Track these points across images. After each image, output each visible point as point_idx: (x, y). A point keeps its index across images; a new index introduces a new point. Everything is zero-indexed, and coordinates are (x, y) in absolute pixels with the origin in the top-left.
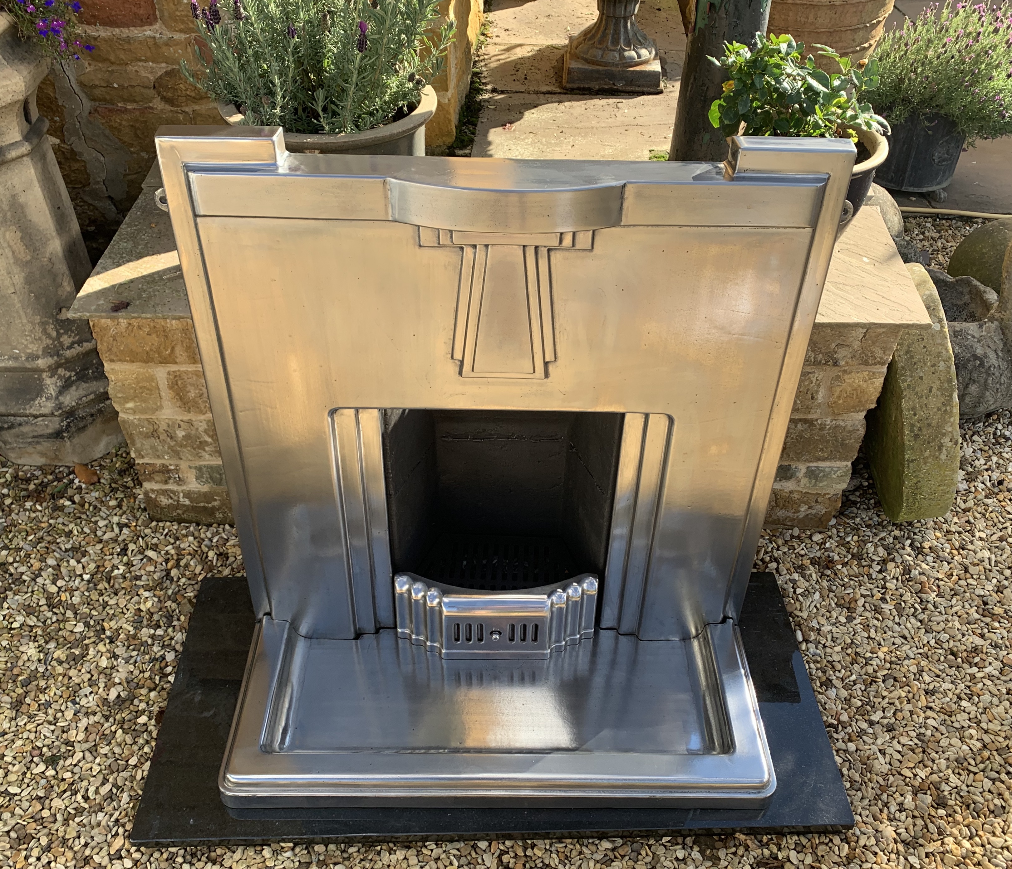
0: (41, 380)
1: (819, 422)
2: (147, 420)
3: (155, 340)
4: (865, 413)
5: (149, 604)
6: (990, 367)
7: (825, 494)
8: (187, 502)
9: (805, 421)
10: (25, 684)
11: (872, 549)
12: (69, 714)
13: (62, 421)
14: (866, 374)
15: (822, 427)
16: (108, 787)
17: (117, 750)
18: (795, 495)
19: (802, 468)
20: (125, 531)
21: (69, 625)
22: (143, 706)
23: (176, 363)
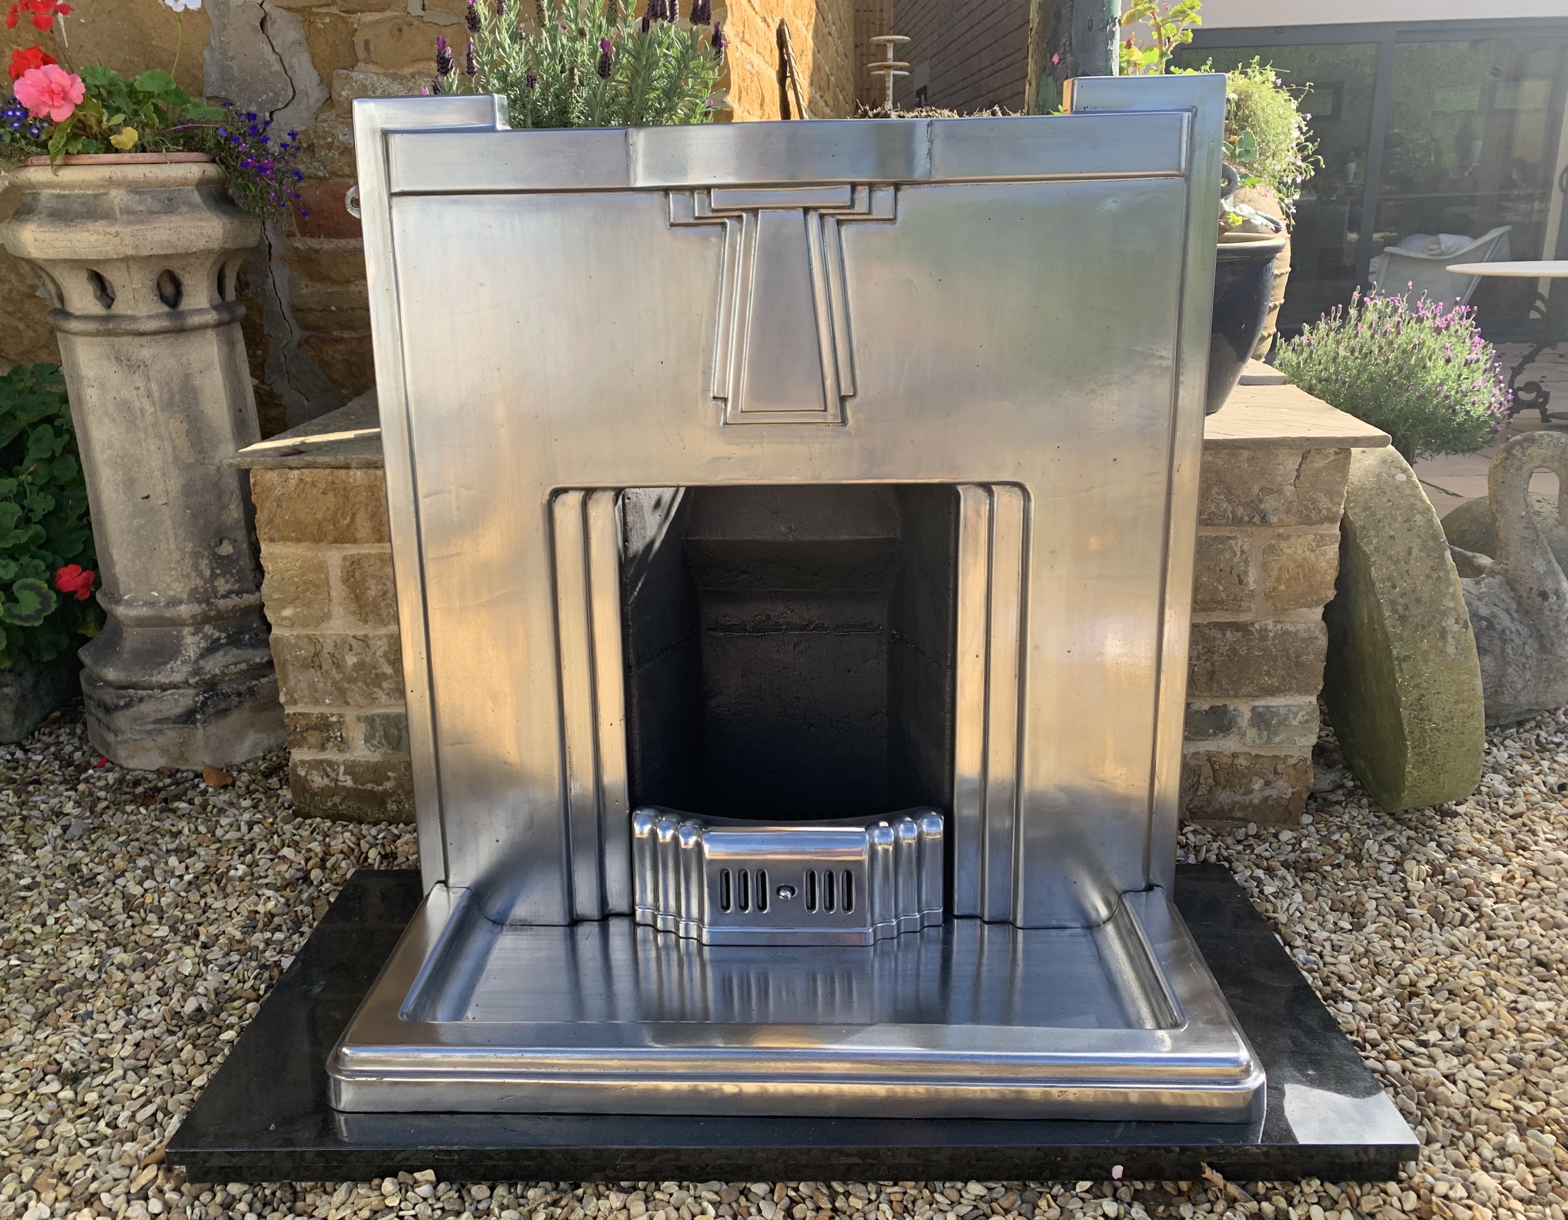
0: (180, 638)
1: (1257, 626)
2: (308, 637)
3: (331, 501)
4: (1320, 610)
5: (271, 905)
6: (1503, 631)
7: (1286, 757)
8: (349, 783)
9: (1236, 626)
10: (62, 992)
11: (1376, 848)
12: (116, 1026)
13: (197, 695)
14: (1311, 537)
15: (1263, 634)
16: (150, 1109)
17: (178, 1069)
18: (1242, 761)
19: (1243, 709)
20: (256, 828)
21: (146, 930)
22: (233, 1020)
23: (355, 541)
